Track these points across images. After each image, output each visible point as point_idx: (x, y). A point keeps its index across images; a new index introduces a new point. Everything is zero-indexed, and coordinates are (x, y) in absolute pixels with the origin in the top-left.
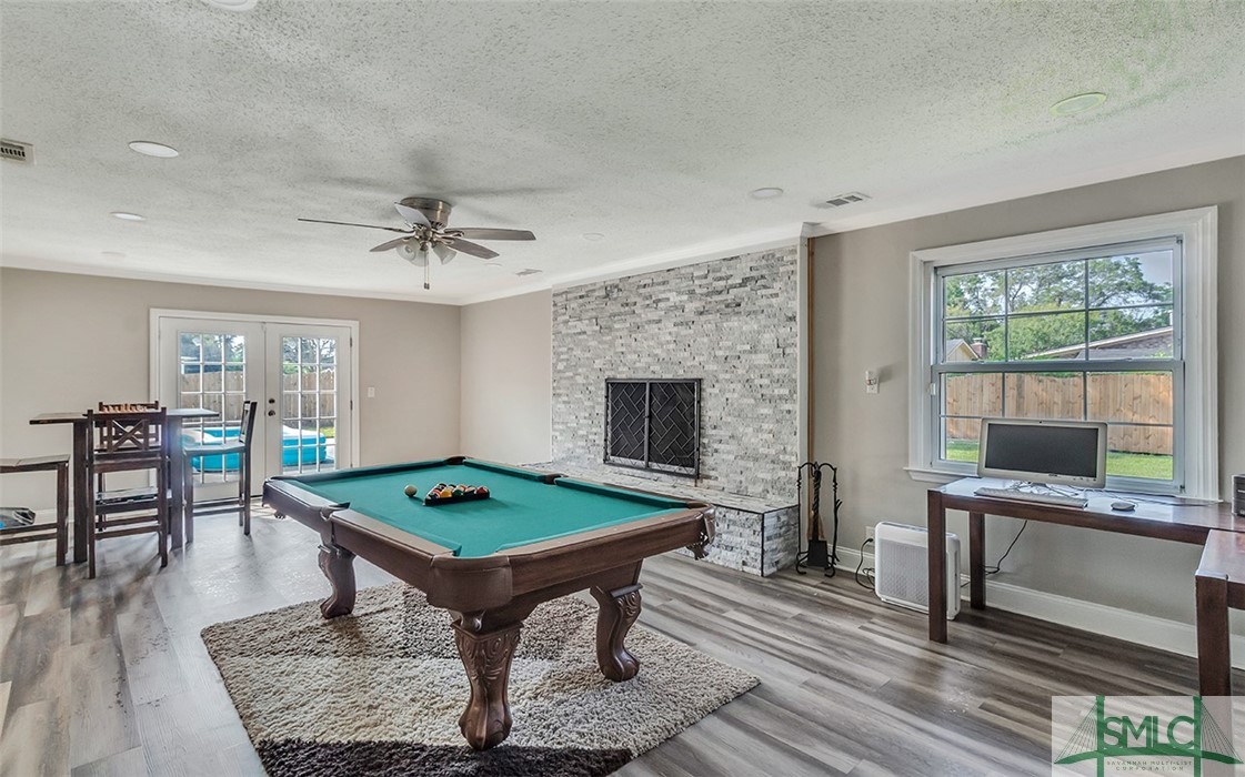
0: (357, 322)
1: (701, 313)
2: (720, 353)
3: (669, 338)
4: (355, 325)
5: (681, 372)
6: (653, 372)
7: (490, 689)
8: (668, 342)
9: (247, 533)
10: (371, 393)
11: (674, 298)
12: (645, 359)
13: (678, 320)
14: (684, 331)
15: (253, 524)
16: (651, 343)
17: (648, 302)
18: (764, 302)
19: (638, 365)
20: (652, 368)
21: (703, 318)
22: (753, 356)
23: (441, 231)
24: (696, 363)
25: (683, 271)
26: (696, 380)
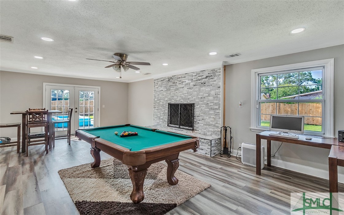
0: (100, 87)
1: (195, 86)
2: (200, 96)
3: (186, 92)
4: (99, 88)
5: (189, 101)
6: (181, 101)
7: (138, 187)
8: (185, 93)
9: (70, 144)
10: (104, 106)
11: (187, 81)
12: (179, 98)
13: (188, 87)
14: (190, 90)
15: (71, 142)
16: (181, 94)
17: (180, 82)
18: (212, 83)
19: (177, 99)
20: (181, 100)
21: (195, 87)
22: (209, 97)
23: (125, 62)
24: (193, 99)
25: (190, 74)
26: (193, 104)
